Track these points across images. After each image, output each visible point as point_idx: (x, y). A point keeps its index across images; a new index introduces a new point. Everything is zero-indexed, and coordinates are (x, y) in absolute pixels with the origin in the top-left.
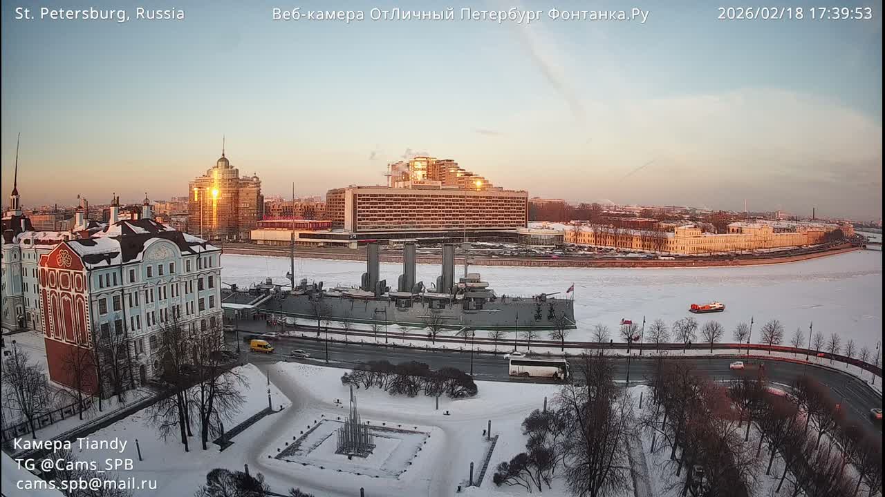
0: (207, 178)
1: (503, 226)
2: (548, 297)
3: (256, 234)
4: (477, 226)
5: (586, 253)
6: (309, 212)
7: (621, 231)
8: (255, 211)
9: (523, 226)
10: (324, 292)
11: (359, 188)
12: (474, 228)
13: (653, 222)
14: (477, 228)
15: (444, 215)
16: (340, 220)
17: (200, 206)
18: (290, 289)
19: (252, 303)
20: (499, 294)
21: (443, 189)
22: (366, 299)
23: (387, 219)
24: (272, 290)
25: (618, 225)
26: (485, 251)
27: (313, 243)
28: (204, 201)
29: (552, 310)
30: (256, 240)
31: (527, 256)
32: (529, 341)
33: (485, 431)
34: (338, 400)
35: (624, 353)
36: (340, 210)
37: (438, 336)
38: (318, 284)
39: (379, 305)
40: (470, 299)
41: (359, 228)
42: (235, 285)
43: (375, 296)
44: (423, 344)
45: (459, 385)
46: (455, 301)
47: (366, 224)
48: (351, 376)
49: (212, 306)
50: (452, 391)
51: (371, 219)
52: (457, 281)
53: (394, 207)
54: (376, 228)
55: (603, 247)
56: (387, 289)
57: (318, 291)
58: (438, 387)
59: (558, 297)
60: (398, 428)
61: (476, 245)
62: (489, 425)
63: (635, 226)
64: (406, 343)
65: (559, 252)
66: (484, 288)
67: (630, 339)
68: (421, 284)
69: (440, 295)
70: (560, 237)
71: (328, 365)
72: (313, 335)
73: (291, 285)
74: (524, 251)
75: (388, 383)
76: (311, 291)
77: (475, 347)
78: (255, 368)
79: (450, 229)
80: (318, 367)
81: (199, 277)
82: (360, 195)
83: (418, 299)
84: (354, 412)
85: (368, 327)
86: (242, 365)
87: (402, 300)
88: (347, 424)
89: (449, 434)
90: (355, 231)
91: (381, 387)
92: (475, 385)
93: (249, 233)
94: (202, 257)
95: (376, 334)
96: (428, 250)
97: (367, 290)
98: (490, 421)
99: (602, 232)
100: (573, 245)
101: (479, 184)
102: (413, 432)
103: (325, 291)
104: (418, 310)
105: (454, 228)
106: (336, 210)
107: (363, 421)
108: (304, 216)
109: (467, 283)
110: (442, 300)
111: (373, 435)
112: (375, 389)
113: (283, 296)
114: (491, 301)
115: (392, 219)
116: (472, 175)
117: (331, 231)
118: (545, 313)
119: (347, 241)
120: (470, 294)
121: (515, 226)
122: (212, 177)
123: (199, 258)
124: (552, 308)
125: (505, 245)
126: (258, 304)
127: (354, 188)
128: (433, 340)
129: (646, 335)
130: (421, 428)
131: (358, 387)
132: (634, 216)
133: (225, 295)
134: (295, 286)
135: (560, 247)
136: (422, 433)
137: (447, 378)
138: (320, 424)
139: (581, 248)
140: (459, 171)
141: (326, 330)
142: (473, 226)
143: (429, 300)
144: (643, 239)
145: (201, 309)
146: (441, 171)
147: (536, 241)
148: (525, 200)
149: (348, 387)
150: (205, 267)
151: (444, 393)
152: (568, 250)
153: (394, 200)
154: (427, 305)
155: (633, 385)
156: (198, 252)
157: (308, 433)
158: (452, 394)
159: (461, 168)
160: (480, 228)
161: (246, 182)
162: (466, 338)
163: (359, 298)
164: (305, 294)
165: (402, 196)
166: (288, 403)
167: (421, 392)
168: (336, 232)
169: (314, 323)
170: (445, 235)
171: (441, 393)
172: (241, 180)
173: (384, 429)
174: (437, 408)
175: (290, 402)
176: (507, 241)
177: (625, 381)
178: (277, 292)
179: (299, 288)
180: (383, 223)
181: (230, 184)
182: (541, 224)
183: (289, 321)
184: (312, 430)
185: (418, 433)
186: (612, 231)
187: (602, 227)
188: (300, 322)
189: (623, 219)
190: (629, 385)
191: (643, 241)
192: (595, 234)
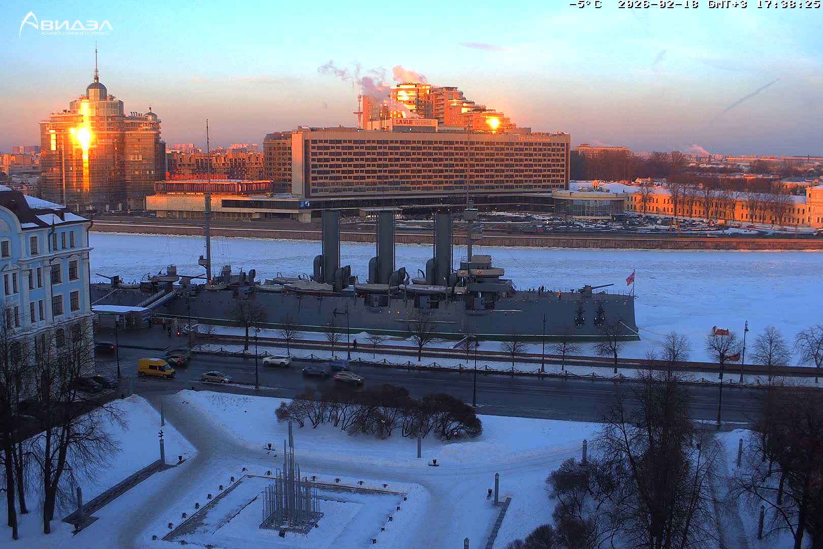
0: (70, 115)
1: (530, 187)
2: (594, 291)
3: (155, 202)
4: (493, 187)
5: (658, 227)
6: (236, 167)
7: (717, 193)
8: (153, 167)
9: (562, 187)
10: (258, 285)
11: (312, 130)
12: (488, 191)
13: (771, 180)
14: (492, 191)
15: (442, 171)
16: (285, 180)
17: (61, 158)
18: (205, 281)
19: (144, 303)
20: (520, 286)
21: (439, 132)
22: (319, 295)
23: (355, 178)
24: (176, 283)
25: (713, 184)
26: (504, 225)
27: (244, 214)
28: (66, 151)
29: (600, 311)
30: (155, 212)
31: (566, 232)
32: (564, 357)
33: (490, 492)
34: (270, 446)
35: (713, 378)
36: (284, 164)
37: (425, 349)
38: (247, 274)
39: (340, 303)
40: (475, 294)
41: (315, 191)
42: (117, 277)
43: (334, 290)
44: (403, 360)
45: (454, 421)
46: (453, 296)
47: (323, 184)
48: (291, 408)
49: (74, 307)
50: (444, 429)
51: (331, 178)
52: (456, 267)
53: (367, 160)
54: (339, 191)
55: (688, 218)
56: (353, 280)
57: (247, 284)
58: (422, 423)
59: (610, 291)
60: (359, 486)
61: (490, 216)
62: (497, 481)
63: (740, 185)
64: (379, 359)
65: (617, 226)
66: (498, 276)
67: (722, 357)
68: (403, 272)
69: (431, 288)
70: (618, 204)
71: (257, 393)
72: (238, 349)
73: (206, 276)
74: (563, 224)
75: (347, 417)
76: (237, 284)
77: (481, 365)
78: (143, 401)
79: (452, 191)
80: (242, 396)
81: (54, 263)
82: (314, 142)
83: (397, 294)
84: (290, 462)
85: (322, 337)
86: (123, 397)
87: (374, 296)
88: (278, 480)
89: (436, 495)
90: (307, 196)
91: (336, 425)
92: (478, 419)
93: (142, 200)
94: (58, 231)
95: (333, 346)
96: (417, 223)
97: (321, 281)
98: (497, 475)
99: (685, 195)
100: (640, 216)
101: (494, 123)
102: (379, 492)
103: (259, 283)
104: (398, 310)
105: (456, 191)
106: (279, 164)
107: (305, 475)
108: (231, 175)
109: (472, 270)
110: (433, 295)
111: (319, 498)
112: (327, 428)
113: (193, 293)
114: (508, 296)
115: (363, 178)
116: (484, 110)
117: (272, 196)
118: (590, 316)
119: (297, 212)
120: (476, 286)
121: (548, 187)
122: (80, 112)
123: (52, 234)
124: (600, 309)
125: (535, 216)
126: (154, 304)
127: (305, 131)
128: (420, 355)
129: (751, 350)
130: (393, 487)
131: (302, 425)
132: (740, 171)
133: (98, 293)
134: (212, 276)
135: (620, 219)
136: (395, 494)
137: (436, 410)
138: (240, 482)
139: (653, 220)
140: (465, 105)
141: (257, 341)
142: (486, 188)
143: (415, 296)
144: (752, 206)
145: (57, 311)
146: (437, 105)
147: (581, 208)
148: (565, 148)
149: (285, 424)
150: (64, 248)
151: (431, 433)
152: (631, 224)
153: (367, 148)
154: (412, 302)
155: (729, 429)
156: (50, 224)
157: (220, 497)
158: (443, 433)
159: (468, 99)
160: (496, 190)
161: (137, 121)
162: (468, 352)
163: (310, 294)
164: (228, 289)
165: (378, 142)
166: (190, 451)
167: (397, 432)
168: (277, 198)
169: (240, 332)
170: (445, 201)
171: (426, 433)
172: (127, 118)
173: (338, 488)
174: (419, 456)
175: (195, 451)
176: (538, 210)
177: (714, 422)
178: (185, 287)
179: (219, 280)
180: (349, 184)
181: (109, 124)
182: (591, 184)
183: (202, 329)
184: (227, 492)
185: (387, 493)
186: (701, 194)
187: (685, 188)
188: (219, 331)
189: (720, 176)
190: (722, 427)
191: (752, 208)
192: (675, 200)
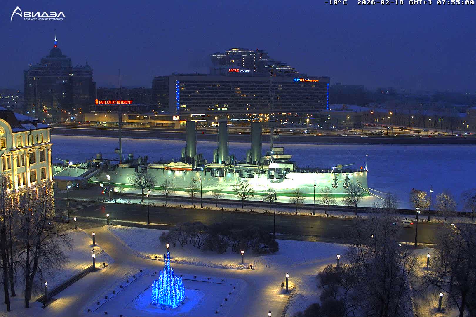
0: (40, 66)
6: (137, 97)
7: (415, 112)
9: (325, 108)
10: (149, 165)
11: (181, 75)
16: (165, 104)
17: (35, 91)
18: (119, 162)
21: (254, 76)
22: (185, 170)
23: (206, 103)
24: (102, 163)
27: (141, 123)
28: (38, 87)
29: (347, 179)
32: (326, 206)
33: (283, 284)
34: (156, 257)
37: (246, 201)
38: (143, 158)
40: (275, 170)
43: (193, 167)
45: (263, 243)
48: (168, 236)
49: (43, 177)
50: (257, 248)
51: (192, 103)
52: (264, 154)
53: (212, 92)
57: (143, 164)
60: (208, 281)
66: (287, 159)
72: (138, 202)
73: (119, 159)
75: (201, 241)
79: (261, 110)
80: (140, 228)
81: (31, 152)
82: (182, 82)
83: (230, 170)
86: (71, 229)
91: (194, 246)
92: (276, 243)
100: (370, 125)
108: (133, 101)
109: (273, 156)
112: (189, 247)
113: (112, 169)
115: (210, 103)
116: (280, 63)
119: (172, 122)
123: (30, 135)
126: (89, 176)
127: (177, 76)
128: (243, 205)
131: (175, 245)
137: (252, 237)
138: (138, 278)
141: (149, 197)
143: (240, 170)
145: (33, 179)
148: (327, 85)
150: (37, 143)
151: (249, 250)
153: (212, 85)
154: (238, 175)
155: (421, 248)
156: (29, 129)
157: (127, 287)
161: (79, 70)
163: (179, 169)
164: (131, 167)
166: (110, 261)
167: (229, 249)
168: (160, 114)
169: (139, 192)
172: (74, 68)
174: (242, 263)
175: (113, 260)
177: (413, 244)
178: (107, 165)
179: (126, 162)
181: (63, 72)
183: (117, 190)
184: (131, 284)
190: (418, 247)
